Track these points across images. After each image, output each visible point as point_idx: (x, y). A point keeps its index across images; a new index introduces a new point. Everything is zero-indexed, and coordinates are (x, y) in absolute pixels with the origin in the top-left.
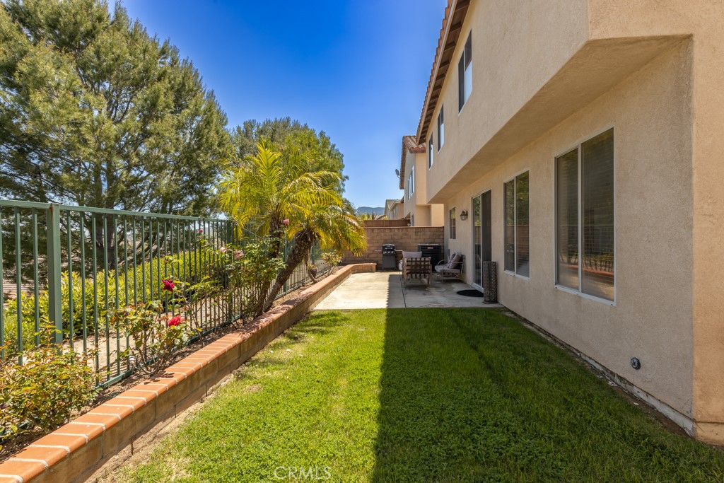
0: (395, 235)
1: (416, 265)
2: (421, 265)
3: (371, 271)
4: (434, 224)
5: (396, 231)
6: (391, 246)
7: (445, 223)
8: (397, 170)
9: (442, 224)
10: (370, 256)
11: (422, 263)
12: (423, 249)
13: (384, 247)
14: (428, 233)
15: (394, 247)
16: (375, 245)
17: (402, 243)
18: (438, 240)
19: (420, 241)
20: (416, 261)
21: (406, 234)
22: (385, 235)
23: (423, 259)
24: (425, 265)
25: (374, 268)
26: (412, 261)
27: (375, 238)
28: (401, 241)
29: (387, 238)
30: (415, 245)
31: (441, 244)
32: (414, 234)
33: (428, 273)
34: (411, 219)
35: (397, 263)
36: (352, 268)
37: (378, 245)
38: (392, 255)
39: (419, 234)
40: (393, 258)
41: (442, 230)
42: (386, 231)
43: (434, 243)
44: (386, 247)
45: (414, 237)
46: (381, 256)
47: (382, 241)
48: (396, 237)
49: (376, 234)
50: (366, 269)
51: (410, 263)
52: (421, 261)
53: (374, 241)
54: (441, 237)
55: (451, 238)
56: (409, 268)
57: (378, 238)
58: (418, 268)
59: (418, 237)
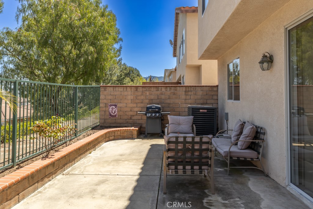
0: (162, 94)
1: (185, 150)
2: (193, 150)
3: (131, 138)
4: (205, 82)
5: (163, 89)
6: (157, 108)
7: (220, 81)
8: (171, 41)
9: (216, 83)
10: (134, 118)
11: (197, 147)
12: (194, 112)
13: (148, 109)
14: (200, 92)
15: (159, 109)
16: (139, 105)
17: (169, 104)
18: (212, 101)
19: (190, 101)
20: (185, 142)
21: (174, 94)
22: (150, 94)
23: (197, 139)
24: (201, 150)
25: (135, 133)
26: (177, 142)
27: (139, 98)
28: (168, 101)
29: (152, 97)
30: (184, 105)
31: (214, 106)
32: (184, 93)
33: (207, 164)
34: (182, 81)
35: (163, 127)
36: (106, 134)
37: (142, 105)
38: (158, 118)
39: (190, 93)
40: (158, 121)
41: (215, 89)
42: (152, 89)
43: (206, 104)
44: (150, 108)
45: (183, 97)
46: (145, 117)
47: (147, 101)
48: (163, 97)
49: (140, 93)
50: (125, 134)
51: (172, 146)
52: (193, 143)
53: (137, 101)
54: (215, 97)
55: (230, 98)
56: (171, 154)
57: (142, 97)
58: (188, 155)
59: (188, 97)
